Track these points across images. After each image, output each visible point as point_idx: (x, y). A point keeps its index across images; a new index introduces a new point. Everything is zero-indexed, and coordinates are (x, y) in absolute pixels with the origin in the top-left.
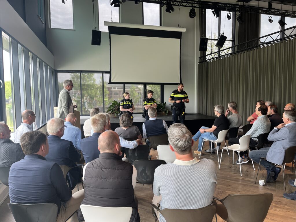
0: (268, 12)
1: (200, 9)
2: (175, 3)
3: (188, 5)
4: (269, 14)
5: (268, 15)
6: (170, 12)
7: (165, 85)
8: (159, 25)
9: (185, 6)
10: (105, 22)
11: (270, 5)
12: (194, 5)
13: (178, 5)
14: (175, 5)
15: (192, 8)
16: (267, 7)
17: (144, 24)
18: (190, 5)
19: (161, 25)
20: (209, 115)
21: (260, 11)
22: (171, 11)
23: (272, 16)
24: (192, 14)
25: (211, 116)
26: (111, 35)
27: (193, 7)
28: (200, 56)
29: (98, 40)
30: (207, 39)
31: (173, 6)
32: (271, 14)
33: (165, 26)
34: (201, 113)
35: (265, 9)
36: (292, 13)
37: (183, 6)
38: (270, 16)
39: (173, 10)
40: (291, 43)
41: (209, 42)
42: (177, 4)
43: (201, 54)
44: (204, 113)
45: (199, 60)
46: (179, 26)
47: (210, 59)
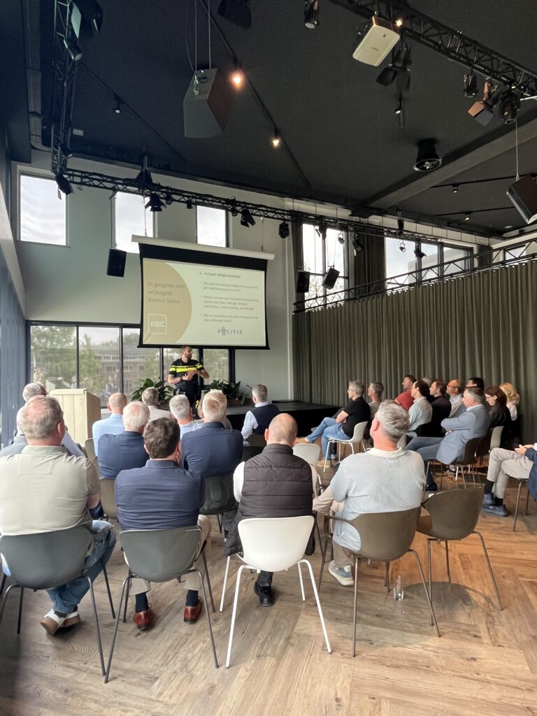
0: (399, 235)
1: (294, 224)
2: (255, 211)
3: (276, 216)
4: (400, 238)
5: (398, 240)
6: (248, 226)
7: (237, 351)
8: (224, 245)
9: (272, 218)
10: (133, 236)
11: (401, 224)
12: (286, 217)
13: (261, 216)
14: (254, 215)
15: (282, 222)
16: (397, 227)
17: (199, 243)
18: (280, 217)
19: (228, 245)
20: (316, 402)
21: (385, 234)
22: (249, 224)
23: (405, 242)
24: (283, 232)
25: (319, 403)
26: (144, 259)
27: (284, 220)
28: (294, 302)
29: (120, 267)
30: (309, 274)
31: (253, 217)
32: (403, 239)
33: (235, 247)
34: (302, 400)
35: (394, 231)
36: (434, 239)
37: (269, 217)
38: (402, 241)
39: (253, 223)
40: (445, 286)
41: (311, 278)
42: (258, 213)
43: (297, 297)
44: (306, 399)
45: (293, 308)
46: (262, 250)
47: (315, 307)
